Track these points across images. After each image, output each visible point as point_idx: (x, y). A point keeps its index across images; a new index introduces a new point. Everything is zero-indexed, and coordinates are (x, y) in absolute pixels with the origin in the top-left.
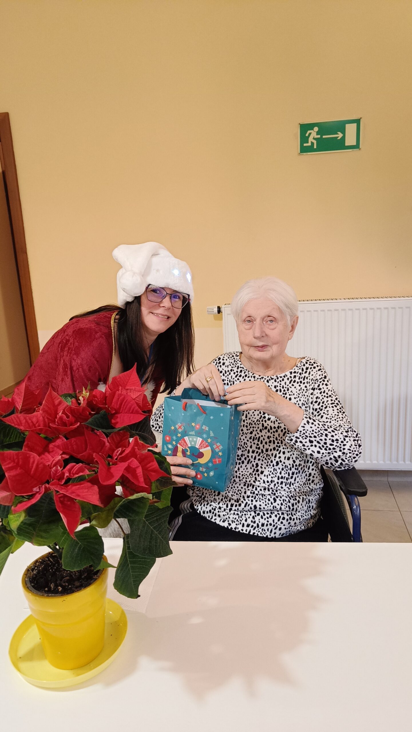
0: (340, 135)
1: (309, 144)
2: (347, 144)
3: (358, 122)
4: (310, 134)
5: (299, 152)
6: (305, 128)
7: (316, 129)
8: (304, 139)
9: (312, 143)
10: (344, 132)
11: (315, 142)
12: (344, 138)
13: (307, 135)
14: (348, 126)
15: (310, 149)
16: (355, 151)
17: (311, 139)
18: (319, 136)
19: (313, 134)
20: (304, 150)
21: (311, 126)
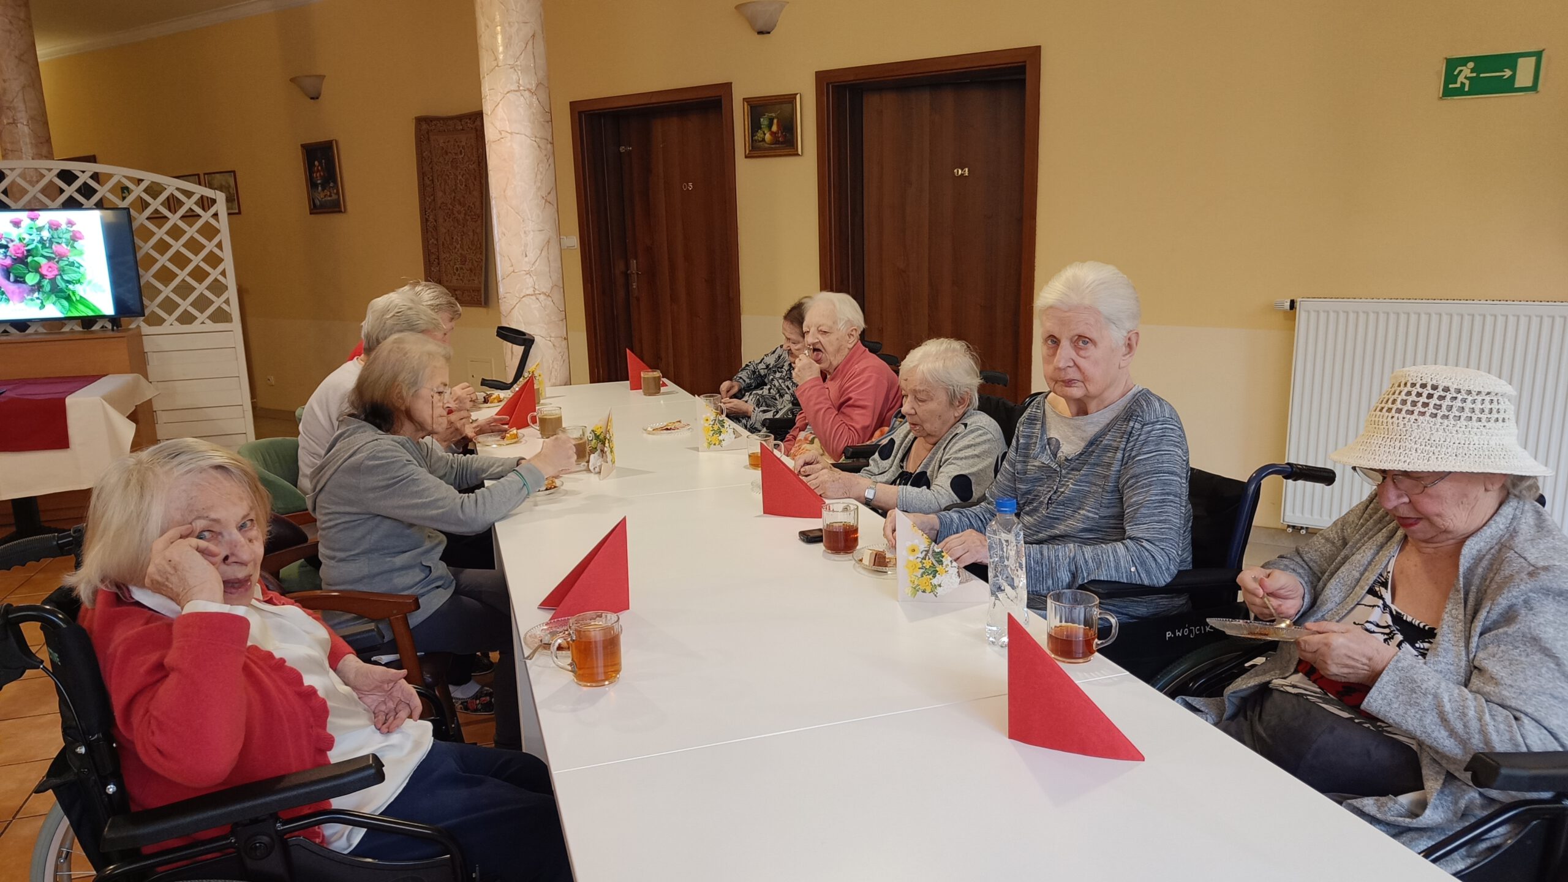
0: (1508, 73)
1: (1458, 85)
2: (1518, 84)
3: (1538, 55)
4: (1461, 71)
5: (1441, 96)
6: (1453, 65)
7: (1471, 65)
8: (1450, 77)
9: (1463, 84)
10: (1514, 69)
11: (1467, 82)
12: (1513, 78)
13: (1455, 73)
14: (1521, 61)
15: (1460, 92)
16: (1531, 95)
17: (1461, 79)
18: (1474, 75)
19: (1466, 71)
20: (1448, 93)
21: (1464, 61)
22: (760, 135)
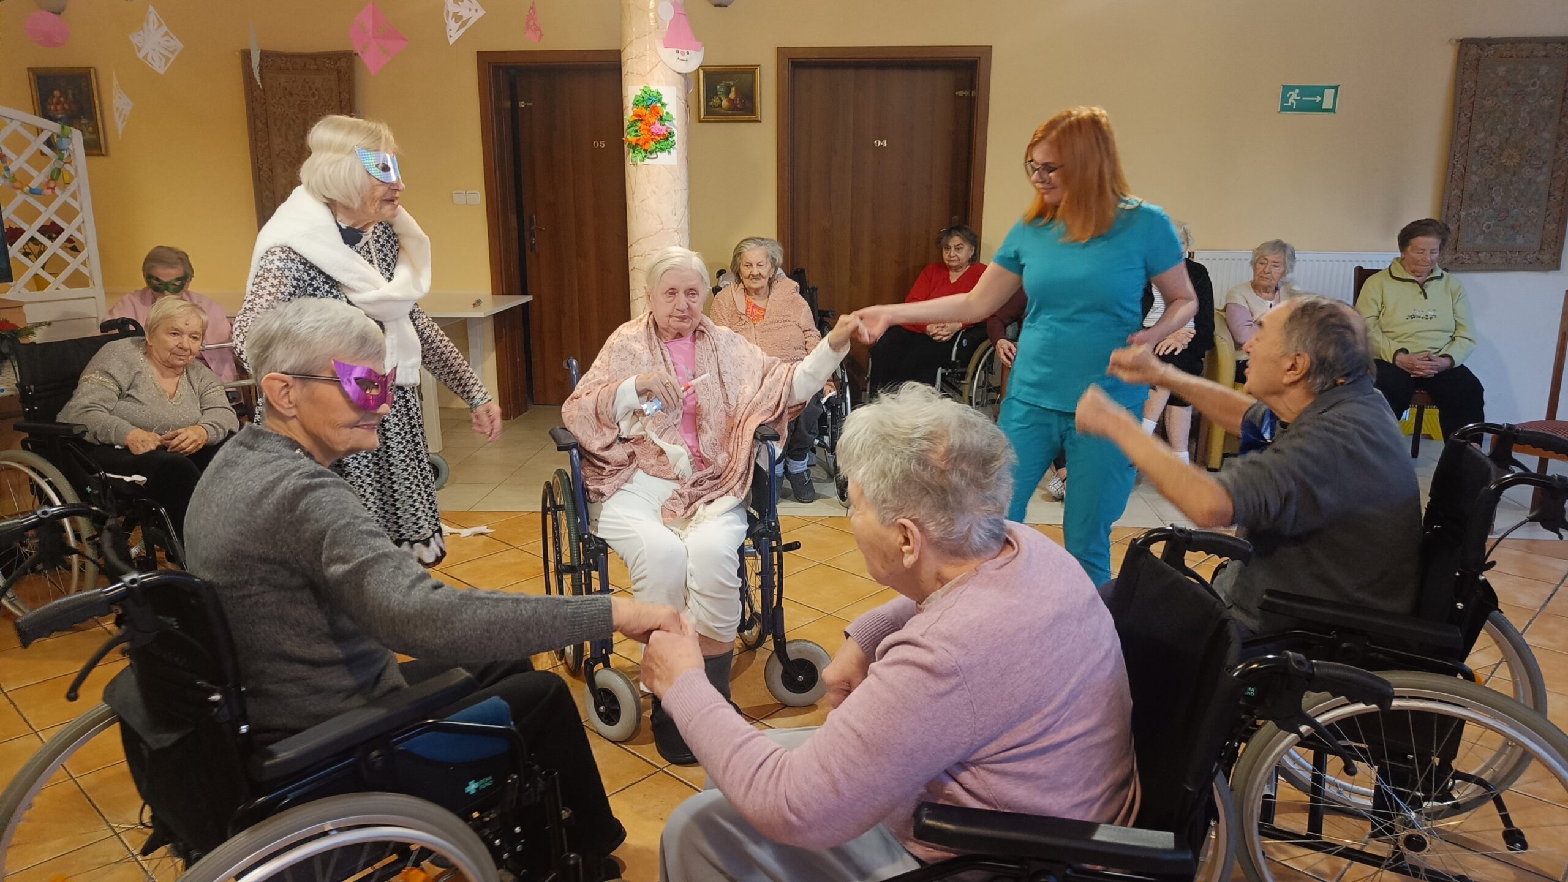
0: (1319, 99)
1: (1289, 104)
2: (1324, 107)
3: (1336, 88)
4: (1291, 95)
5: (1279, 111)
6: (1287, 89)
7: (1297, 91)
8: (1285, 99)
9: (1292, 104)
10: (1322, 96)
11: (1294, 102)
12: (1321, 102)
13: (1288, 96)
14: (1326, 91)
15: (1290, 109)
16: (1331, 114)
17: (1291, 100)
18: (1299, 98)
19: (1294, 95)
20: (1284, 109)
21: (1293, 88)
22: (716, 101)
